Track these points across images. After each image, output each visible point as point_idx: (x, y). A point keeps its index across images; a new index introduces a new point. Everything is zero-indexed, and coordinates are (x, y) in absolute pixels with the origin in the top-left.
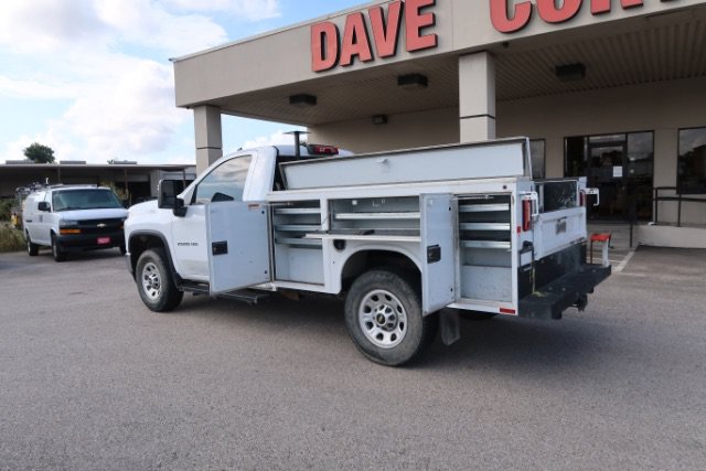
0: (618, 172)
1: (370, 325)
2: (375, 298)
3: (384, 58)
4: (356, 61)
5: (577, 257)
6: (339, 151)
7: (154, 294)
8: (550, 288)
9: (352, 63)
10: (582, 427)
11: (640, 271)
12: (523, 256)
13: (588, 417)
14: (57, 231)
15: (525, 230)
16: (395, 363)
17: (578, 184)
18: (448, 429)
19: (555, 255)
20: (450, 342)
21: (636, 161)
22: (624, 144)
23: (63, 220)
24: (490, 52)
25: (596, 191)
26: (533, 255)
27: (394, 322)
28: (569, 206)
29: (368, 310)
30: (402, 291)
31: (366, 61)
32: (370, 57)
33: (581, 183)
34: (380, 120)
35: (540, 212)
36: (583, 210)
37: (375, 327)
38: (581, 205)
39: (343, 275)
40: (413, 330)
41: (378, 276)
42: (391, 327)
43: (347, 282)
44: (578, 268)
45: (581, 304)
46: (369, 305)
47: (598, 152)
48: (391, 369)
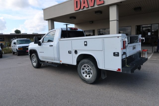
0: (149, 34)
1: (84, 73)
2: (85, 66)
3: (91, 7)
4: (85, 8)
5: (138, 56)
6: (78, 29)
7: (35, 64)
8: (131, 64)
9: (84, 8)
10: (139, 103)
11: (155, 58)
12: (123, 56)
13: (141, 100)
14: (18, 49)
15: (124, 49)
16: (90, 83)
17: (139, 36)
18: (102, 103)
19: (132, 55)
20: (104, 78)
21: (154, 31)
22: (151, 27)
23: (19, 47)
24: (117, 4)
25: (144, 38)
26: (126, 56)
27: (90, 73)
28: (136, 42)
29: (83, 69)
30: (91, 65)
31: (87, 8)
32: (88, 7)
33: (140, 36)
34: (91, 22)
35: (128, 44)
36: (140, 43)
37: (85, 74)
38: (140, 42)
39: (77, 60)
40: (94, 75)
41: (85, 60)
42: (89, 74)
43: (78, 62)
44: (139, 58)
45: (139, 68)
46: (83, 68)
47: (144, 29)
48: (89, 85)
